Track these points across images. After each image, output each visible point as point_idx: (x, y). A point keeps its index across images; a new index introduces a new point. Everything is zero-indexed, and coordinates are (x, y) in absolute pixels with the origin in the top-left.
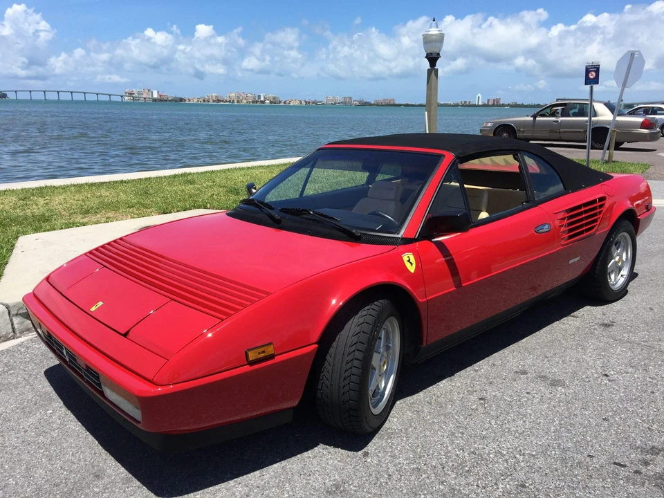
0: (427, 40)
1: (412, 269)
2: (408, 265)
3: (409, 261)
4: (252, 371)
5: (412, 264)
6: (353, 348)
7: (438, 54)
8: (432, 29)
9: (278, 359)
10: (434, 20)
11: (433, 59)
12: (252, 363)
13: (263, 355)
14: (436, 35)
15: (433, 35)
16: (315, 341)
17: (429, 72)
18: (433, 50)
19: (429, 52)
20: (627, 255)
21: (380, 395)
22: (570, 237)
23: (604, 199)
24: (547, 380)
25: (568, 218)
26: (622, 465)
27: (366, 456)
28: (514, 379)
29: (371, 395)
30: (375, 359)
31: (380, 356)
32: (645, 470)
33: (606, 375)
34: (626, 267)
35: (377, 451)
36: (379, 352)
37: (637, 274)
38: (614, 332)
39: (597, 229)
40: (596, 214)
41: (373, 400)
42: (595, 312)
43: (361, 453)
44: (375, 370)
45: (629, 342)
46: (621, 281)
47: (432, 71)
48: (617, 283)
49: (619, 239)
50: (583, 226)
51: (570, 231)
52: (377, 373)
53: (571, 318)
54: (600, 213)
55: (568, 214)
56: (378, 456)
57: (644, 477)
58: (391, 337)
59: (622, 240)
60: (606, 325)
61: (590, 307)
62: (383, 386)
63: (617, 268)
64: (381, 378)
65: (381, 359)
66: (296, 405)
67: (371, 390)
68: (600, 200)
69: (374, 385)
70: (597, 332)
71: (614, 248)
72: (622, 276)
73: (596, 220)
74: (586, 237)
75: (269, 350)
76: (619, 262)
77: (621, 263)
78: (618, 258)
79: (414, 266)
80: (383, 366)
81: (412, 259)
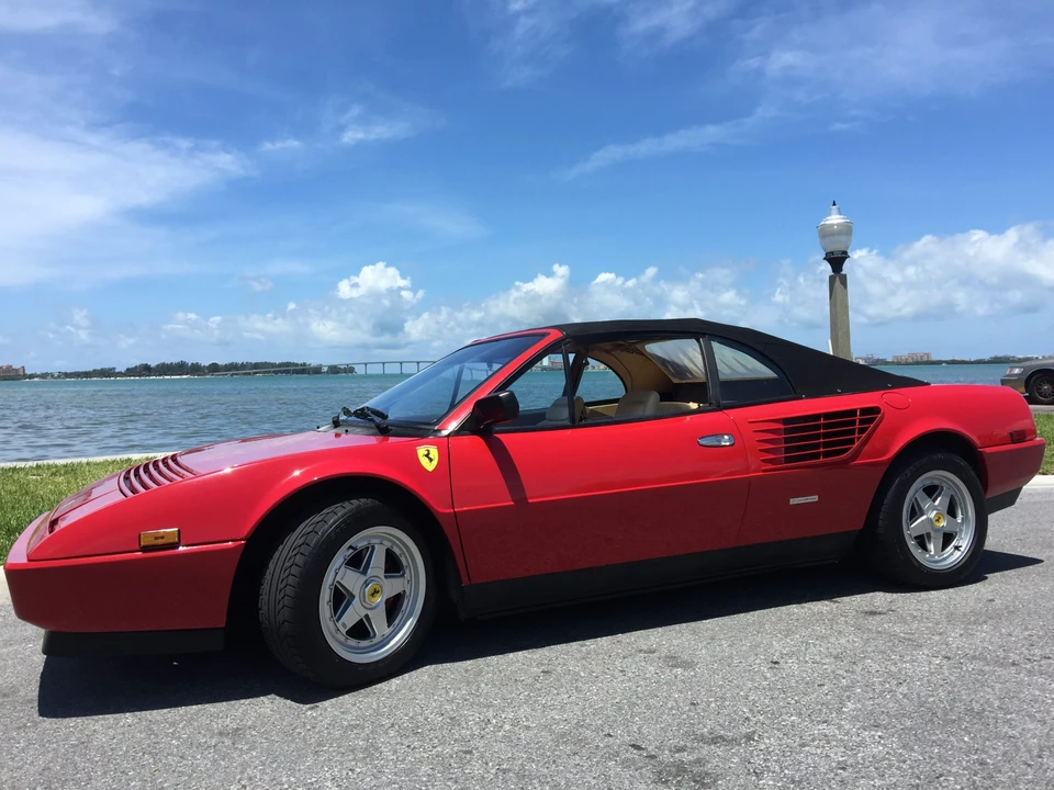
0: (826, 233)
1: (430, 466)
2: (424, 462)
3: (427, 456)
4: (144, 559)
5: (431, 460)
6: (295, 552)
7: (845, 253)
8: (833, 217)
9: (182, 550)
10: (834, 204)
11: (837, 261)
12: (145, 549)
13: (160, 542)
14: (838, 225)
15: (833, 225)
16: (243, 536)
17: (832, 280)
18: (836, 247)
19: (829, 250)
20: (965, 513)
21: (375, 641)
22: (788, 460)
23: (875, 411)
24: (673, 661)
25: (786, 431)
26: (638, 748)
27: (310, 709)
28: (624, 658)
29: (344, 631)
30: (351, 580)
31: (363, 578)
32: (666, 756)
33: (776, 663)
34: (966, 534)
35: (329, 707)
36: (364, 572)
37: (1042, 561)
38: (873, 622)
39: (856, 456)
40: (852, 432)
41: (352, 642)
42: (879, 599)
43: (308, 706)
44: (353, 597)
45: (879, 632)
46: (954, 556)
47: (838, 279)
48: (945, 559)
49: (936, 482)
50: (817, 446)
51: (787, 450)
52: (356, 601)
53: (826, 602)
54: (862, 431)
55: (782, 426)
56: (326, 710)
57: (653, 762)
58: (404, 563)
59: (943, 484)
60: (873, 613)
61: (881, 594)
62: (387, 631)
63: (937, 530)
64: (369, 612)
65: (366, 584)
66: (223, 625)
67: (344, 625)
68: (865, 411)
69: (350, 618)
70: (843, 619)
71: (921, 496)
72: (957, 548)
73: (852, 442)
74: (824, 465)
75: (171, 537)
76: (937, 520)
77: (943, 523)
78: (932, 514)
79: (435, 463)
80: (373, 595)
81: (434, 452)
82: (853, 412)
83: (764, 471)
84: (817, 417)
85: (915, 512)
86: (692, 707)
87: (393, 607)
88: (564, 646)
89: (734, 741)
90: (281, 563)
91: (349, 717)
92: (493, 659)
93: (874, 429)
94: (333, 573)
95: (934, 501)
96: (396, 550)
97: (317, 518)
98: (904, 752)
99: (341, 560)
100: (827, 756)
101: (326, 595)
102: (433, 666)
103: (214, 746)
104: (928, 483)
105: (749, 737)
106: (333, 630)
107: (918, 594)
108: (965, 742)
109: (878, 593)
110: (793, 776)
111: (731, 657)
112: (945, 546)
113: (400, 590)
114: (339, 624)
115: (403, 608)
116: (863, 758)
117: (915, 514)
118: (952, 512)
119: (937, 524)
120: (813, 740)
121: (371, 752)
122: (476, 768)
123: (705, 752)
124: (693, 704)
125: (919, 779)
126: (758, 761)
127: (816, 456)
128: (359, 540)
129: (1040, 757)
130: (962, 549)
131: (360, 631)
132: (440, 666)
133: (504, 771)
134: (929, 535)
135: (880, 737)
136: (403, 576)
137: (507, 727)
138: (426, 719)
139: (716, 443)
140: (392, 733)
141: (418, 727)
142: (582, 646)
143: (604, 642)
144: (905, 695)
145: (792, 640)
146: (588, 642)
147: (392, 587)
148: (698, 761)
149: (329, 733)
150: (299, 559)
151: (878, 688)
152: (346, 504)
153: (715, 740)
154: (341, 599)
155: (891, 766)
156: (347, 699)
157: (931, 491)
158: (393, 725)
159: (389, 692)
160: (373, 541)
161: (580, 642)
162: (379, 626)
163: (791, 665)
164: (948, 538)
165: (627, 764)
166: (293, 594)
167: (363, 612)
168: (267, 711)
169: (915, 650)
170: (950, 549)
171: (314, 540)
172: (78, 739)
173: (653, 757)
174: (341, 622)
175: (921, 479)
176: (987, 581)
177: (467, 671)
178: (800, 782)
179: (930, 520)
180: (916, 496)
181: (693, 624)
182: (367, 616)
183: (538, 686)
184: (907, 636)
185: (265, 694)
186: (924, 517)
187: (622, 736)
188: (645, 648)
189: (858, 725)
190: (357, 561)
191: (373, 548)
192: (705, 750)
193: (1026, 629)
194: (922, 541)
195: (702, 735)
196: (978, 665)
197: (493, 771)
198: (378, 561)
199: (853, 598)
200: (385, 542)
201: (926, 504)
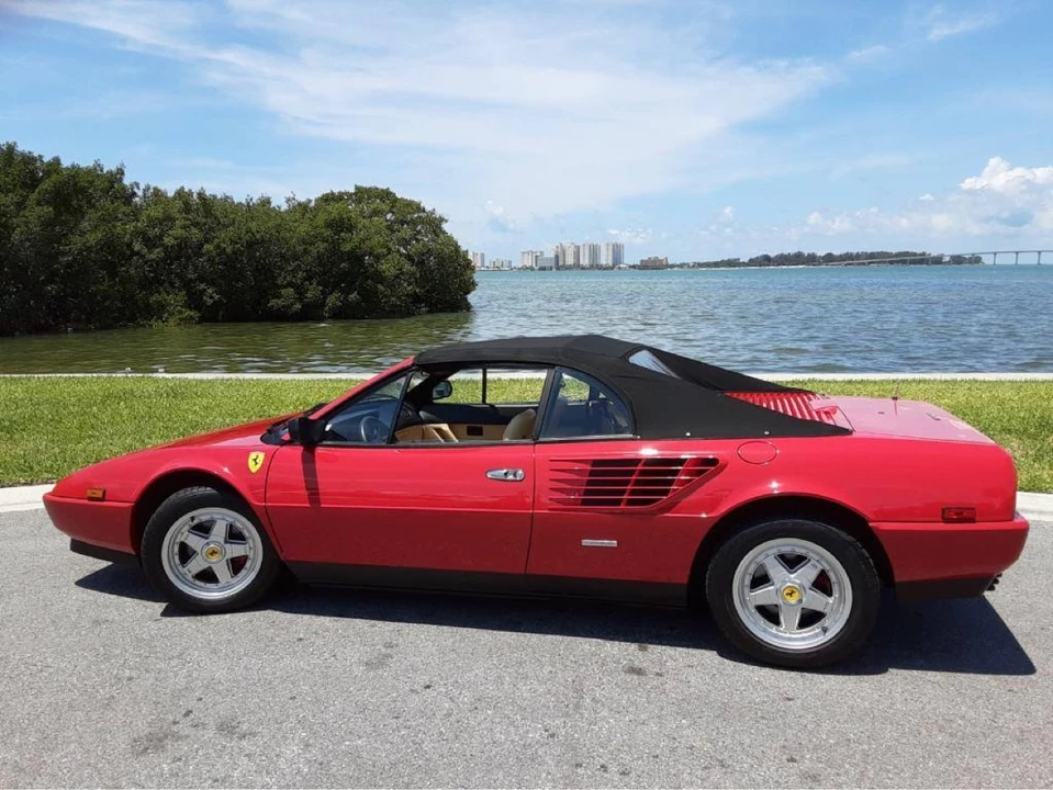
1: (253, 468)
2: (251, 464)
3: (255, 460)
4: (90, 505)
5: (256, 464)
12: (89, 499)
13: (95, 496)
16: (133, 500)
20: (841, 593)
21: (220, 585)
22: (585, 502)
23: (714, 462)
25: (592, 473)
29: (190, 575)
30: (193, 541)
31: (204, 541)
34: (838, 617)
36: (206, 537)
39: (666, 508)
40: (671, 483)
41: (199, 583)
44: (196, 553)
46: (814, 638)
49: (800, 552)
50: (623, 492)
51: (587, 492)
52: (199, 557)
55: (588, 468)
58: (247, 535)
59: (811, 557)
62: (230, 580)
63: (790, 605)
64: (212, 566)
65: (208, 545)
66: (132, 552)
67: (190, 571)
68: (699, 462)
69: (196, 566)
71: (773, 563)
72: (825, 630)
74: (623, 513)
75: (99, 494)
76: (792, 594)
77: (801, 599)
78: (785, 586)
79: (258, 466)
80: (212, 554)
81: (261, 458)
82: (682, 462)
83: (550, 509)
84: (636, 462)
87: (238, 564)
94: (174, 533)
95: (793, 572)
96: (237, 526)
99: (186, 527)
104: (789, 550)
106: (183, 572)
112: (804, 625)
113: (242, 554)
115: (246, 566)
119: (788, 597)
127: (618, 502)
128: (203, 514)
130: (828, 632)
134: (778, 607)
136: (244, 543)
139: (503, 477)
147: (233, 551)
154: (187, 553)
160: (214, 516)
162: (223, 576)
164: (809, 616)
167: (206, 565)
170: (812, 628)
174: (186, 569)
179: (779, 591)
180: (766, 562)
182: (210, 568)
186: (772, 588)
191: (215, 521)
198: (220, 530)
200: (226, 519)
201: (777, 572)
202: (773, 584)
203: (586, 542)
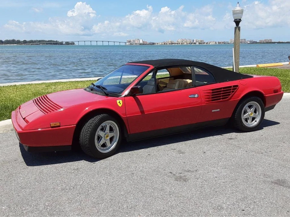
1: (120, 105)
2: (119, 104)
3: (119, 102)
4: (52, 130)
5: (120, 104)
6: (89, 127)
7: (240, 19)
8: (237, 7)
9: (61, 127)
11: (237, 22)
12: (52, 127)
13: (55, 125)
14: (239, 10)
16: (75, 124)
17: (236, 28)
18: (238, 17)
19: (235, 18)
20: (259, 112)
21: (107, 147)
22: (212, 100)
23: (237, 86)
24: (180, 152)
25: (213, 93)
26: (171, 173)
27: (94, 164)
28: (168, 151)
29: (100, 146)
30: (102, 134)
31: (105, 133)
32: (177, 175)
33: (205, 152)
34: (259, 118)
35: (98, 163)
36: (105, 132)
37: (280, 123)
38: (231, 141)
39: (230, 98)
40: (230, 92)
41: (102, 148)
42: (233, 135)
43: (93, 163)
44: (102, 138)
45: (231, 144)
46: (255, 123)
47: (237, 28)
48: (252, 124)
49: (252, 104)
50: (220, 96)
51: (212, 98)
52: (103, 138)
53: (220, 136)
54: (233, 92)
55: (211, 91)
56: (97, 164)
57: (175, 176)
58: (114, 129)
59: (254, 105)
60: (231, 139)
61: (234, 133)
62: (110, 145)
63: (250, 117)
64: (106, 141)
65: (105, 134)
66: (71, 144)
67: (100, 144)
68: (234, 86)
69: (102, 142)
70: (223, 140)
71: (247, 108)
72: (256, 121)
73: (230, 95)
74: (222, 101)
75: (58, 124)
76: (251, 114)
77: (252, 115)
78: (250, 113)
80: (107, 137)
81: (121, 102)
82: (231, 87)
83: (205, 104)
84: (221, 88)
85: (245, 112)
86: (184, 164)
87: (111, 139)
88: (153, 148)
89: (193, 171)
90: (85, 130)
91: (103, 166)
92: (136, 151)
93: (236, 91)
94: (97, 132)
95: (251, 109)
96: (112, 126)
97: (93, 119)
98: (230, 174)
99: (99, 129)
100: (213, 175)
101: (96, 137)
102: (121, 153)
103: (73, 173)
104: (250, 104)
105: (196, 171)
106: (98, 145)
107: (244, 133)
108: (244, 172)
109: (233, 133)
110: (205, 179)
111: (194, 151)
112: (252, 121)
113: (113, 135)
114: (99, 144)
115: (114, 140)
116: (221, 175)
117: (245, 113)
118: (255, 112)
120: (210, 171)
121: (110, 174)
122: (135, 177)
123: (186, 174)
124: (184, 163)
125: (232, 180)
126: (198, 176)
127: (220, 99)
128: (104, 124)
129: (260, 176)
130: (257, 122)
131: (104, 145)
132: (123, 153)
133: (142, 178)
134: (248, 118)
135: (226, 171)
136: (113, 132)
137: (141, 168)
138: (122, 166)
139: (193, 97)
140: (114, 169)
141: (120, 168)
142: (158, 148)
143: (163, 147)
144: (234, 161)
145: (209, 146)
146: (159, 147)
147: (111, 135)
148: (185, 176)
149: (100, 170)
150: (90, 130)
151: (228, 159)
152: (100, 116)
153: (189, 171)
154: (99, 138)
155: (226, 177)
156: (102, 161)
157: (250, 107)
158: (114, 168)
159: (111, 159)
160: (107, 124)
161: (157, 147)
162: (108, 144)
163: (208, 153)
164: (253, 119)
165: (168, 176)
166: (89, 138)
167: (105, 141)
168: (83, 164)
169: (239, 149)
170: (254, 121)
171: (93, 125)
172: (40, 171)
173: (175, 175)
174: (100, 143)
175: (248, 103)
176: (263, 129)
177: (130, 154)
178: (206, 180)
179: (249, 114)
180: (246, 108)
181: (185, 142)
182: (105, 142)
183: (148, 158)
184: (238, 145)
185: (81, 160)
186: (248, 114)
187: (168, 170)
188: (173, 148)
189: (221, 168)
190: (103, 129)
191: (106, 126)
192: (186, 173)
193: (268, 144)
194: (246, 120)
195: (186, 170)
196: (253, 153)
197: (139, 178)
198: (108, 128)
199: (227, 134)
200: (109, 124)
201: (248, 110)
202: (247, 113)
203: (213, 111)
